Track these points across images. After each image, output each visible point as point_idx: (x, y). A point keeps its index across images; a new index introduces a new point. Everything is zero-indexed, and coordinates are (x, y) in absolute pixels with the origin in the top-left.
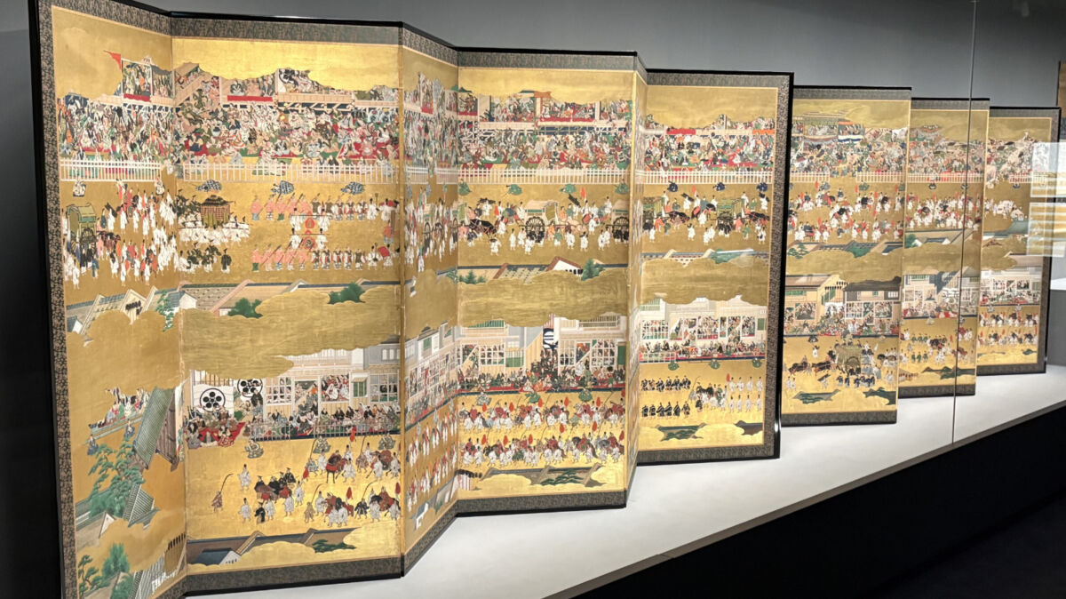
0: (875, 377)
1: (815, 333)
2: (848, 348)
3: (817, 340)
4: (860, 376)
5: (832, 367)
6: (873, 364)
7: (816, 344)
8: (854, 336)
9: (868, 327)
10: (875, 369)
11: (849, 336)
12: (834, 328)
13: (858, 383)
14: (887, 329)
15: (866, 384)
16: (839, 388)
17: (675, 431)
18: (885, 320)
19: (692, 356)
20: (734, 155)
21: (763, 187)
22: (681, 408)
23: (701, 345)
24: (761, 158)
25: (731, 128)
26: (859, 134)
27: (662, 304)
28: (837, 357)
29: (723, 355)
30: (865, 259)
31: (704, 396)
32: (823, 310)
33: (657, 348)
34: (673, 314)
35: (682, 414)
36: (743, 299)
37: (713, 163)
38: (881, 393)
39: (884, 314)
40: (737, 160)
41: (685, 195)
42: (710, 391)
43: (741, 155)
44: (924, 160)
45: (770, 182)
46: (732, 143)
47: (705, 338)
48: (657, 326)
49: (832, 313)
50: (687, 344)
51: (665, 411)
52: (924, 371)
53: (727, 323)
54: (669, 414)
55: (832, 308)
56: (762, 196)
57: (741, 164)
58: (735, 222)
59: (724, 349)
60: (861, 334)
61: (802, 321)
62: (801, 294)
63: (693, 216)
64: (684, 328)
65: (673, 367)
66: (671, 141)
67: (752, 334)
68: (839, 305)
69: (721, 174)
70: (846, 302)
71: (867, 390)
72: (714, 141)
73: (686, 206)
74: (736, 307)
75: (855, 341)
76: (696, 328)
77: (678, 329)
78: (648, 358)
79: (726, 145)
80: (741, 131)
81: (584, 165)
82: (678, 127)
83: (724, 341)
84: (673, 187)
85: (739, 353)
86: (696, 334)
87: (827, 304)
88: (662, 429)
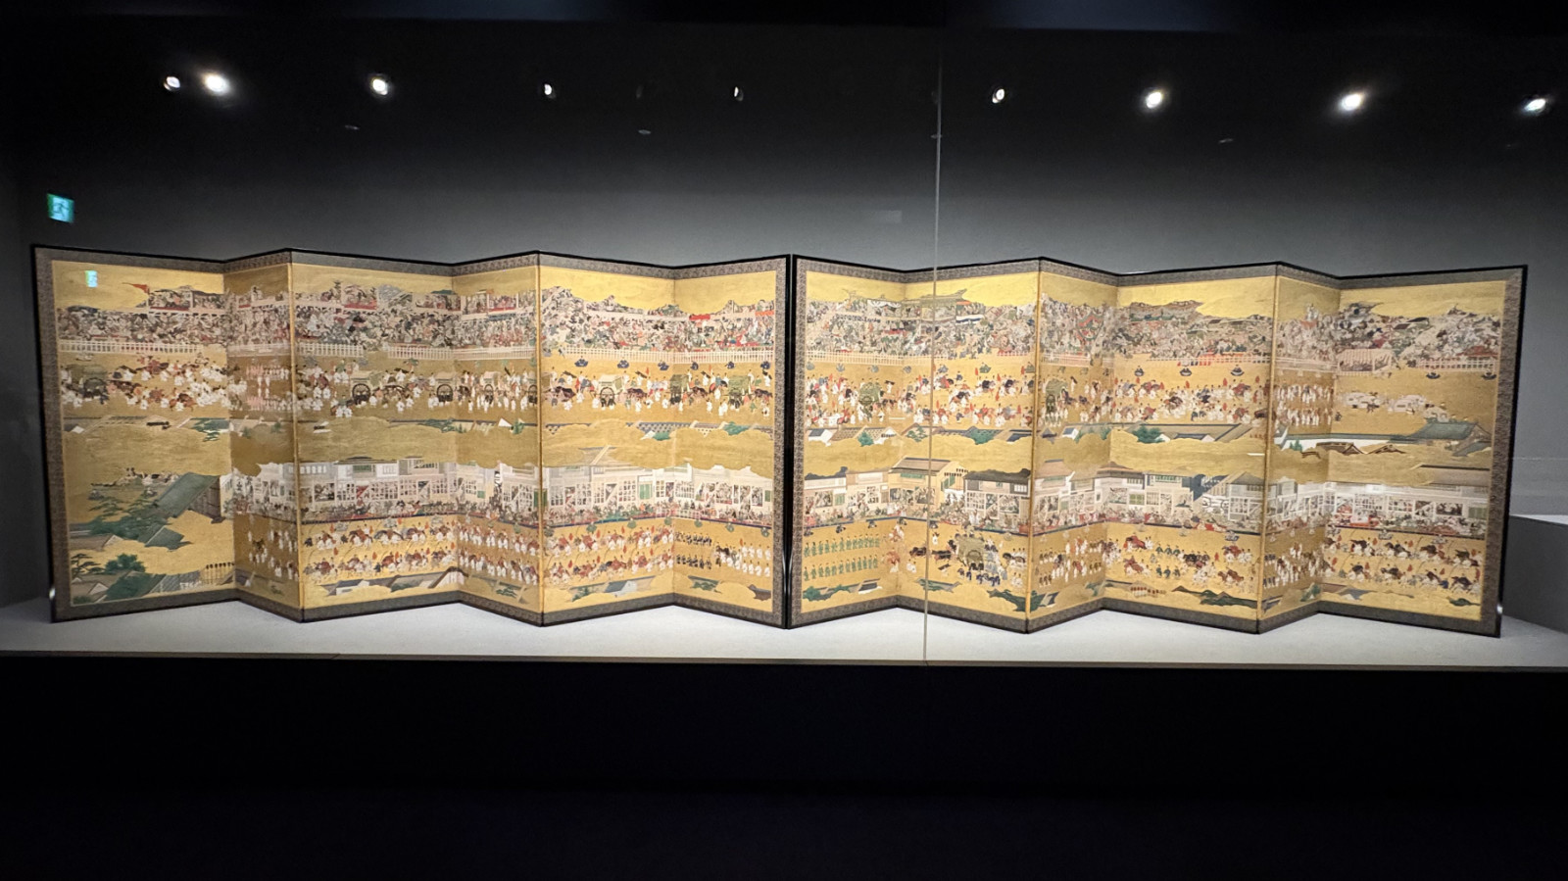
0: (1001, 577)
1: (935, 519)
2: (969, 539)
3: (937, 527)
4: (983, 572)
5: (953, 558)
6: (998, 563)
7: (935, 530)
8: (976, 529)
9: (992, 521)
10: (1000, 569)
11: (970, 528)
12: (954, 517)
13: (981, 580)
14: (1013, 526)
15: (990, 583)
16: (961, 581)
17: (701, 582)
18: (1011, 515)
19: (712, 517)
20: (741, 336)
21: (766, 365)
22: (705, 562)
23: (720, 508)
24: (763, 338)
25: (738, 311)
26: (978, 313)
27: (689, 467)
28: (958, 548)
29: (735, 520)
30: (988, 446)
31: (723, 555)
32: (943, 498)
33: (686, 505)
34: (697, 477)
35: (705, 567)
36: (753, 470)
37: (724, 344)
38: (1007, 595)
39: (1010, 509)
40: (743, 341)
41: (704, 373)
42: (726, 551)
43: (746, 336)
44: (1172, 342)
45: (772, 361)
46: (739, 325)
47: (722, 502)
48: (686, 486)
49: (952, 500)
50: (708, 506)
51: (692, 563)
52: (1175, 590)
53: (739, 490)
54: (696, 566)
55: (952, 496)
56: (766, 374)
57: (747, 345)
58: (743, 398)
59: (737, 514)
60: (984, 527)
61: (922, 506)
62: (921, 477)
63: (710, 392)
64: (706, 491)
65: (698, 525)
66: (693, 326)
67: (760, 505)
68: (959, 494)
69: (731, 353)
70: (967, 491)
71: (992, 589)
72: (725, 324)
73: (705, 383)
74: (746, 477)
75: (977, 534)
76: (715, 492)
77: (701, 491)
78: (680, 514)
79: (734, 327)
80: (746, 314)
81: (512, 343)
82: (697, 314)
83: (737, 507)
84: (695, 366)
85: (748, 521)
86: (715, 498)
87: (947, 491)
88: (692, 578)
